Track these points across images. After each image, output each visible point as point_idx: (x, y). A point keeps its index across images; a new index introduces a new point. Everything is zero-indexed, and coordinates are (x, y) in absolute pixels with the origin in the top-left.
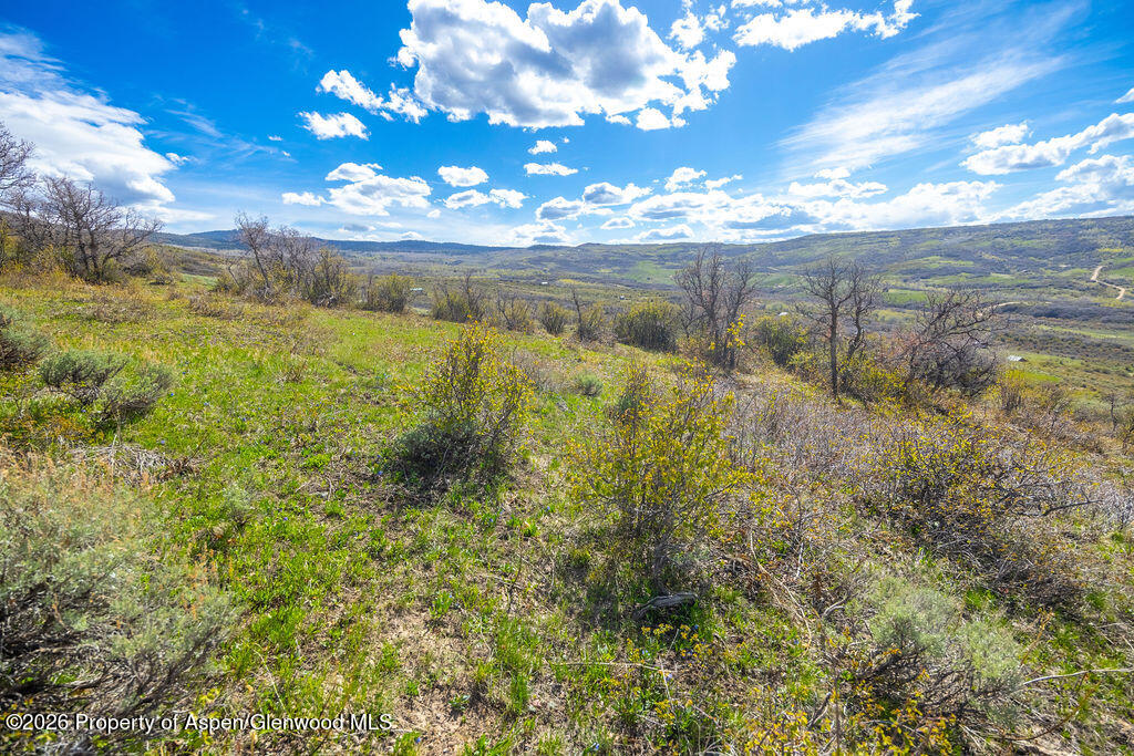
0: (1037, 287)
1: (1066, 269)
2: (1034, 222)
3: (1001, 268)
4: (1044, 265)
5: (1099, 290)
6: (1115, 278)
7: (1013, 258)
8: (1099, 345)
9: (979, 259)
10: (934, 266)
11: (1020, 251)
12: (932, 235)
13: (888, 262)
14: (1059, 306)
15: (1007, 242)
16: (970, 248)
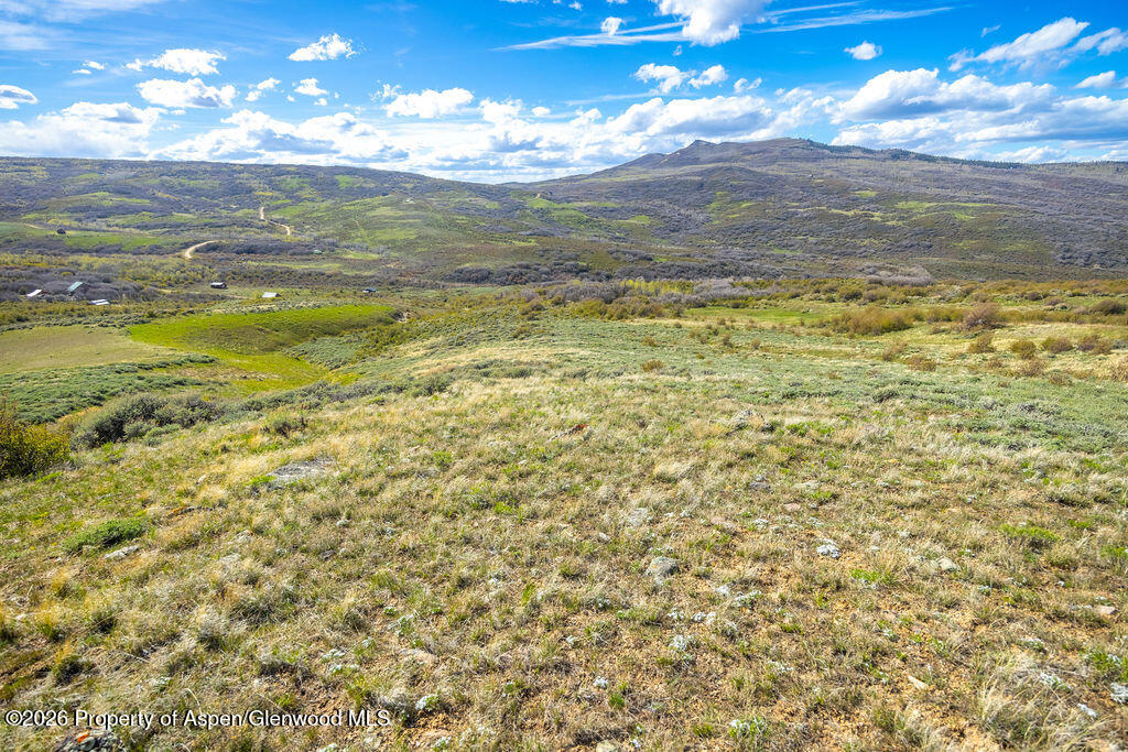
0: (222, 226)
1: (237, 209)
2: (192, 162)
3: (179, 207)
4: (217, 205)
5: (271, 228)
6: (278, 217)
7: (187, 197)
8: (310, 275)
9: (153, 198)
10: (107, 203)
11: (190, 191)
12: (88, 167)
13: (43, 198)
14: (251, 243)
15: (174, 181)
16: (138, 185)
